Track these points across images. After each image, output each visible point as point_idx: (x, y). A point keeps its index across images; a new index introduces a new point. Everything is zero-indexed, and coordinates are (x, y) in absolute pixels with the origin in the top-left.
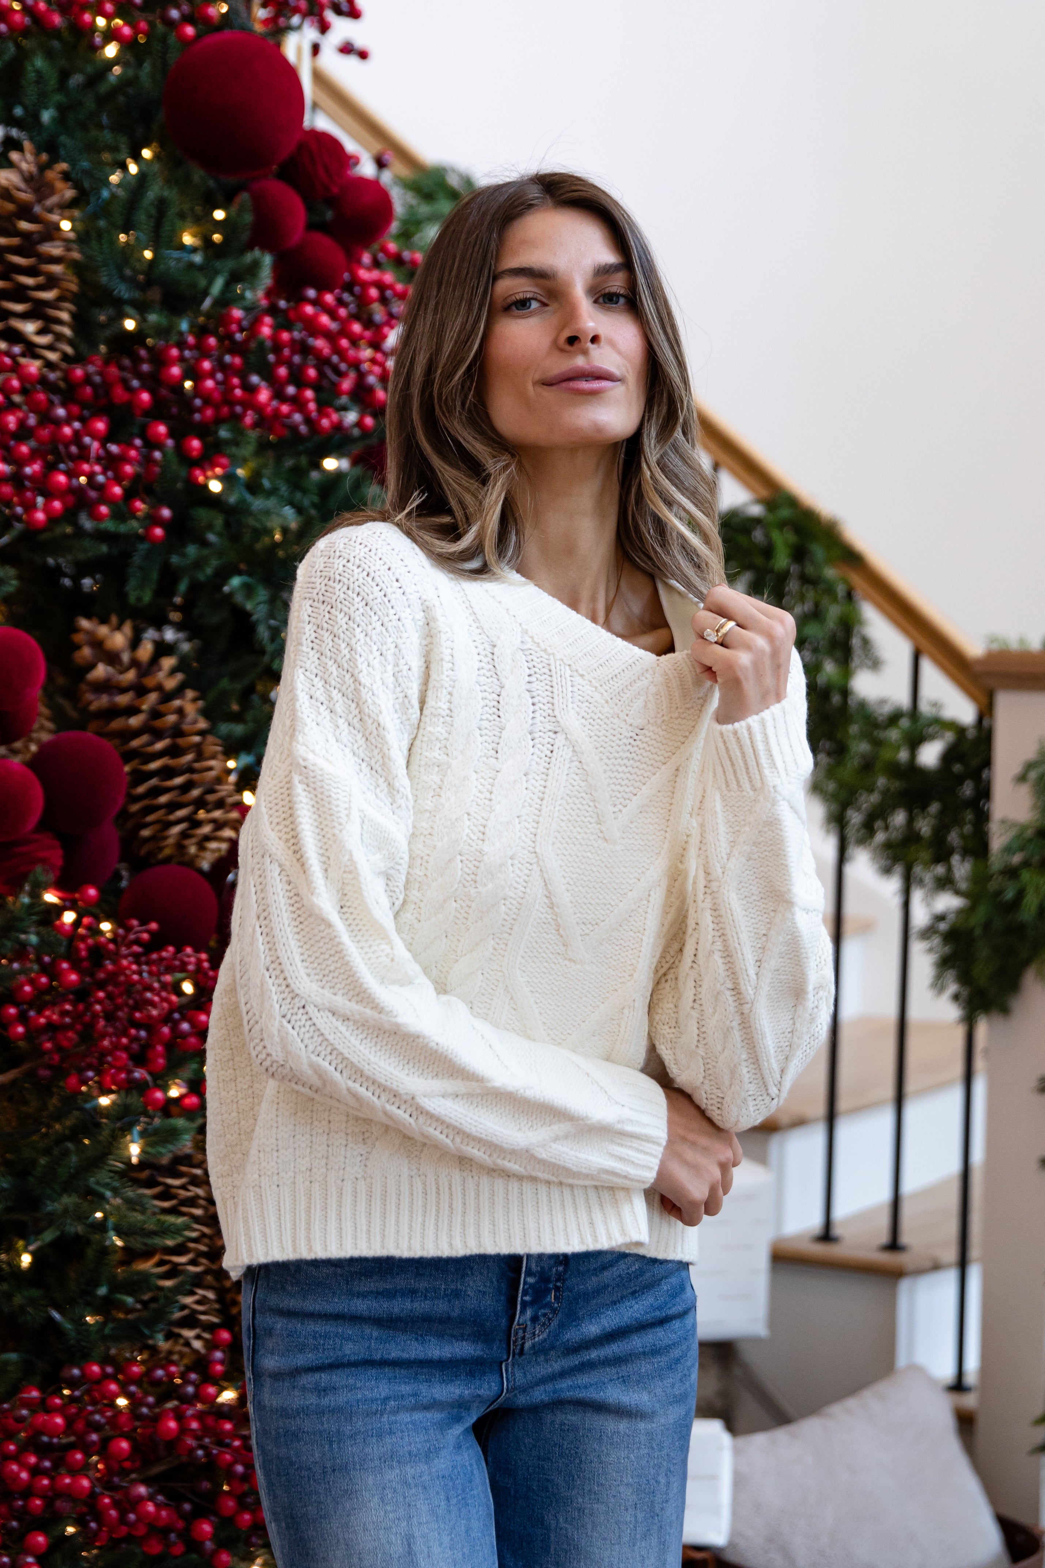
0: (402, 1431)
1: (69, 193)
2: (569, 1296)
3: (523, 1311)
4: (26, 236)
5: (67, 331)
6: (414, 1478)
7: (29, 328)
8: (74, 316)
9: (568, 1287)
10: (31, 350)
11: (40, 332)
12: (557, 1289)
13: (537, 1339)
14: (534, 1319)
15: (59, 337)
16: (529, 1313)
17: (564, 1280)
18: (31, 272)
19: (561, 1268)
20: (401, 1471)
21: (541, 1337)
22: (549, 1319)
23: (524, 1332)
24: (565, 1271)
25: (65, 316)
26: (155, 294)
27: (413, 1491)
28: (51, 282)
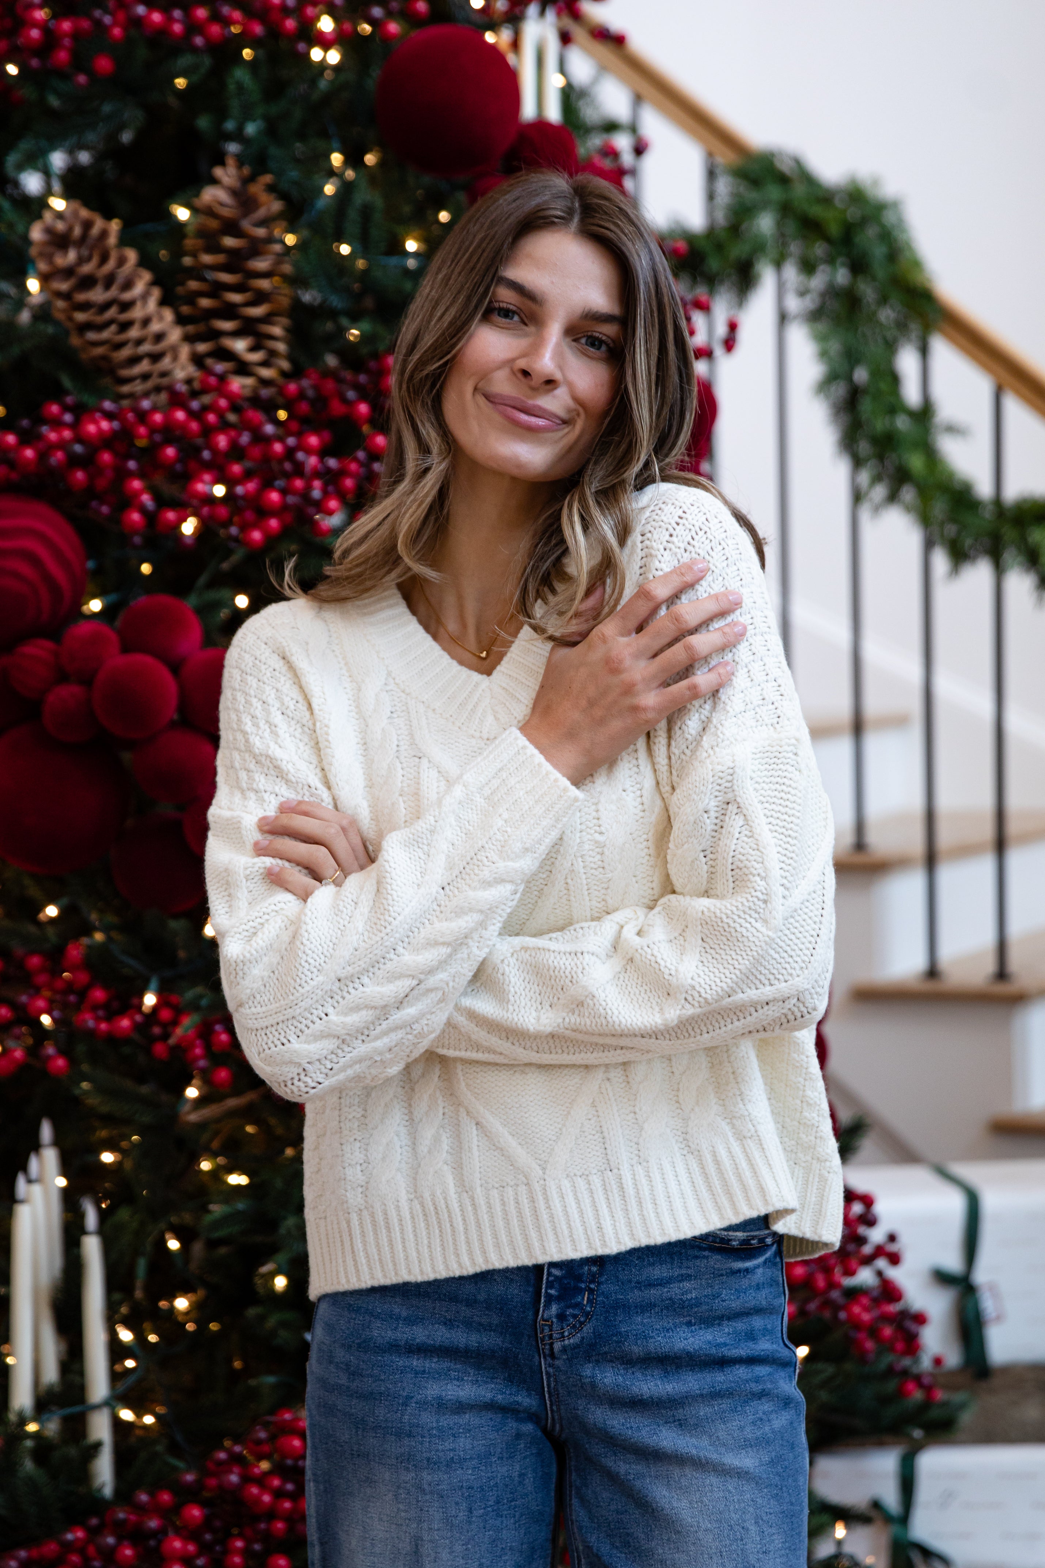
0: (423, 1437)
1: (276, 206)
2: (604, 1302)
3: (548, 1305)
4: (232, 253)
5: (281, 347)
6: (430, 1485)
7: (240, 345)
8: (287, 330)
9: (603, 1293)
10: (243, 369)
11: (253, 349)
12: (591, 1291)
13: (566, 1342)
14: (561, 1317)
15: (273, 353)
16: (554, 1309)
17: (599, 1284)
18: (238, 288)
19: (594, 1269)
20: (417, 1475)
21: (572, 1341)
22: (581, 1323)
23: (551, 1330)
24: (601, 1274)
25: (277, 330)
26: (369, 302)
27: (428, 1497)
28: (260, 298)
